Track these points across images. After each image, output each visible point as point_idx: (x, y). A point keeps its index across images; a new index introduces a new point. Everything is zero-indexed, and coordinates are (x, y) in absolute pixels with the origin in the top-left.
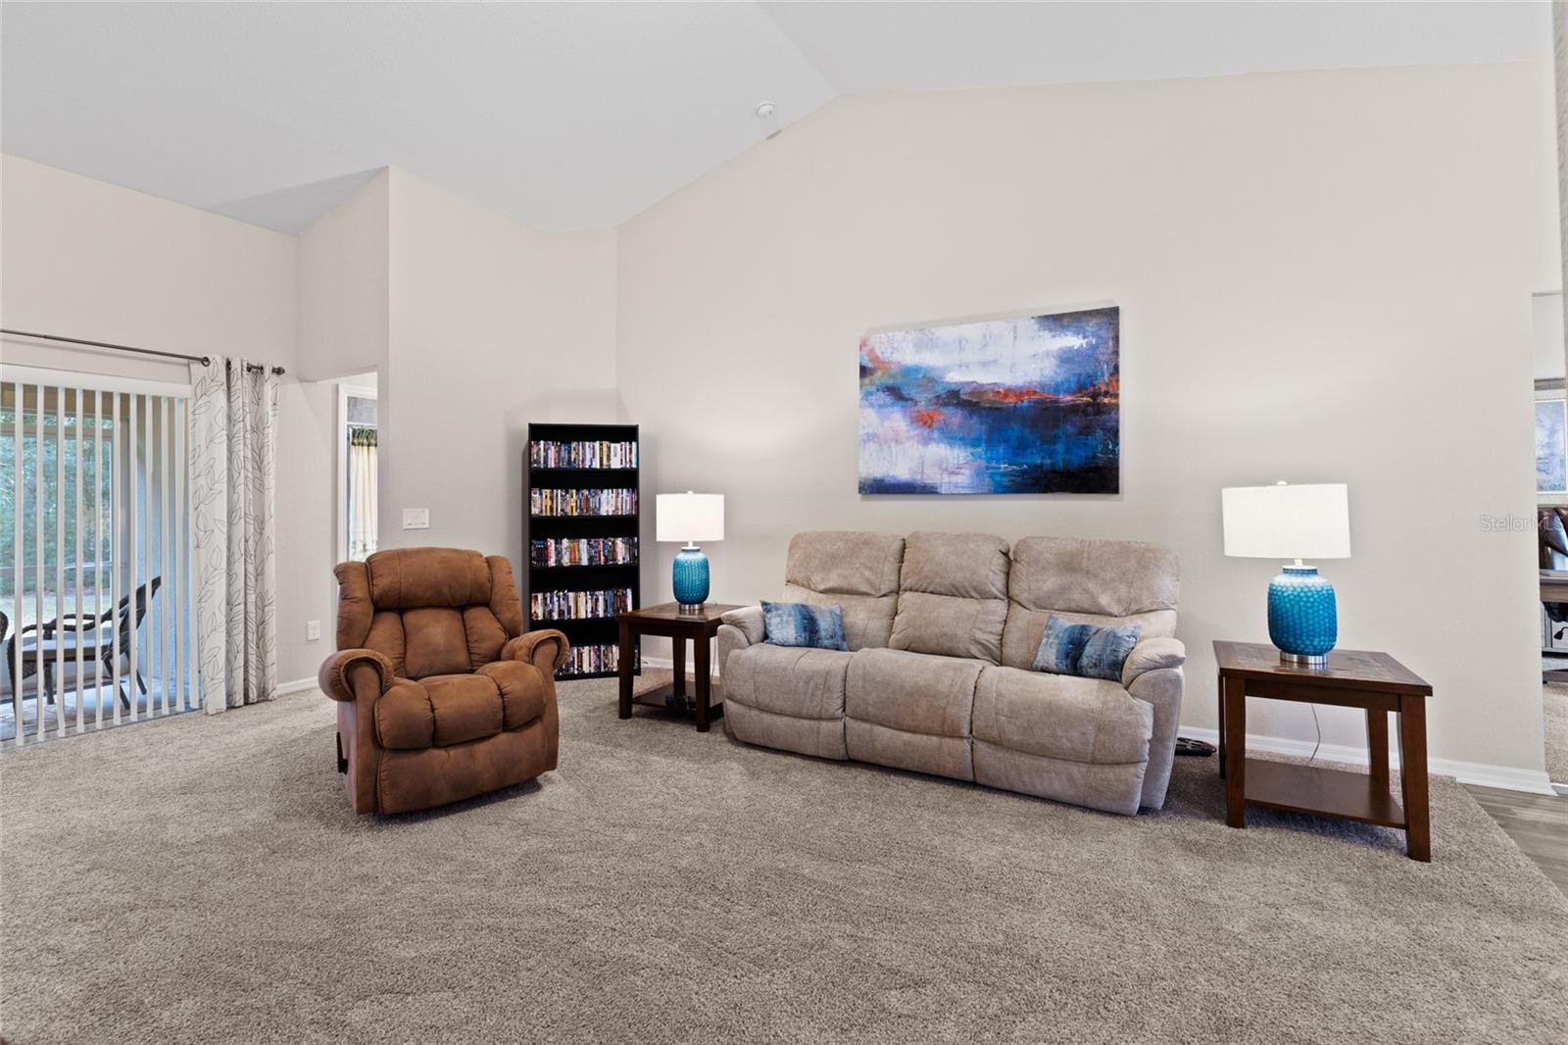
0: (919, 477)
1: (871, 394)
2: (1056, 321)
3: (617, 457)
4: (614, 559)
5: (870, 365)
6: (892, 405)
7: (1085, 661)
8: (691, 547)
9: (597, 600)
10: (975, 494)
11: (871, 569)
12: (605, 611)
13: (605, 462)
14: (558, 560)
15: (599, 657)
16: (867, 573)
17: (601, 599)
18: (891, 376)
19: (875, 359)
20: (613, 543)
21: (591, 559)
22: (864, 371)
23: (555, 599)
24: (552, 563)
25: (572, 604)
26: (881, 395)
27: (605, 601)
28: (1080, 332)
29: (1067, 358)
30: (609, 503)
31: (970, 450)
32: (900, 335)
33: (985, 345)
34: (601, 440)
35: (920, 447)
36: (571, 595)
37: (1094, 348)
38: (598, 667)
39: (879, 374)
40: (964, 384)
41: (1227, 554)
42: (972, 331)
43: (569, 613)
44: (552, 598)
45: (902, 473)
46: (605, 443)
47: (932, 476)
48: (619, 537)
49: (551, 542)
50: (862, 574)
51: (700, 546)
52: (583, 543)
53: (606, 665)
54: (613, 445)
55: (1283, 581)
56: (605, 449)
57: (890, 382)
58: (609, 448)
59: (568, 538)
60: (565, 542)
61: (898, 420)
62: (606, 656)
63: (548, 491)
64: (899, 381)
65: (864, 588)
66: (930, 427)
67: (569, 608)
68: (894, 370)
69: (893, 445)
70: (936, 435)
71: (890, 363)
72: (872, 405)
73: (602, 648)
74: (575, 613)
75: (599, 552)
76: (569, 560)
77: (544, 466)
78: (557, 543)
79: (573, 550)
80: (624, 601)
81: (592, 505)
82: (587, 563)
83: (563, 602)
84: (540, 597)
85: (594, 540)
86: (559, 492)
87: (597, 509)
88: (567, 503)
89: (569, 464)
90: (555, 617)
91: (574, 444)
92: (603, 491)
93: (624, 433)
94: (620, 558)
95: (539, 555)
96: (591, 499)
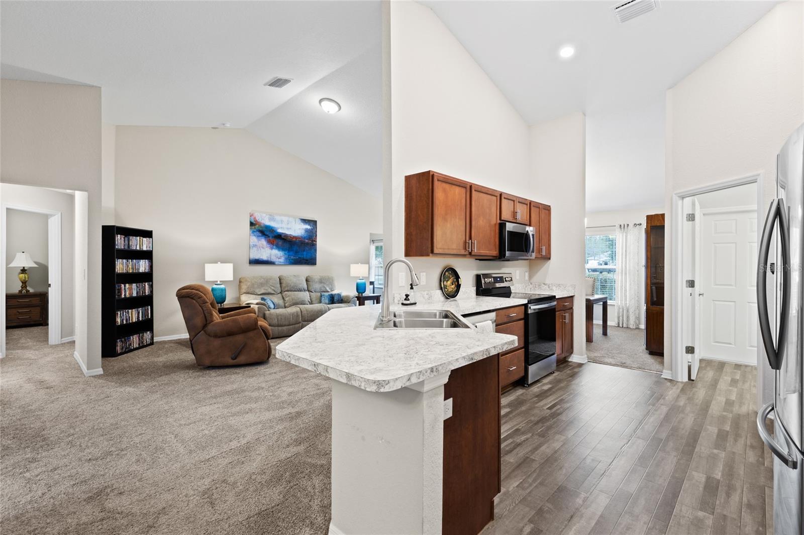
0: (269, 259)
1: (255, 232)
2: (305, 221)
3: (142, 244)
4: (145, 293)
5: (254, 222)
6: (262, 236)
7: (335, 301)
8: (219, 283)
9: (139, 312)
10: (285, 265)
11: (273, 287)
12: (142, 317)
13: (141, 247)
14: (125, 295)
15: (139, 339)
16: (272, 288)
17: (140, 311)
18: (261, 227)
19: (256, 221)
20: (145, 285)
21: (137, 293)
22: (252, 224)
23: (125, 313)
24: (123, 296)
25: (130, 315)
26: (258, 232)
27: (142, 312)
28: (309, 225)
29: (307, 230)
30: (143, 266)
31: (284, 252)
32: (264, 215)
33: (288, 224)
34: (140, 236)
35: (270, 250)
36: (130, 311)
37: (312, 229)
38: (139, 344)
39: (257, 226)
40: (282, 233)
41: (351, 275)
42: (285, 219)
43: (129, 320)
44: (123, 313)
45: (264, 257)
46: (141, 238)
47: (273, 259)
48: (146, 282)
49: (123, 285)
50: (271, 288)
51: (223, 282)
52: (134, 285)
53: (142, 342)
54: (144, 239)
55: (359, 281)
56: (141, 240)
57: (261, 229)
58: (143, 240)
59: (128, 283)
60: (127, 285)
61: (263, 242)
62: (142, 338)
63: (121, 260)
64: (264, 229)
65: (273, 292)
66: (273, 244)
67: (129, 317)
68: (262, 225)
69: (262, 249)
70: (274, 247)
71: (261, 223)
72: (255, 235)
73: (141, 335)
74: (132, 320)
75: (140, 290)
76: (129, 294)
77: (120, 248)
78: (125, 286)
79: (131, 289)
80: (148, 312)
81: (137, 267)
82: (136, 295)
83: (127, 315)
84: (119, 313)
85: (138, 284)
86: (125, 261)
87: (139, 269)
88: (128, 266)
89: (129, 247)
90: (125, 322)
91: (131, 238)
92: (141, 261)
93: (148, 234)
94: (147, 292)
95: (118, 293)
96: (137, 264)
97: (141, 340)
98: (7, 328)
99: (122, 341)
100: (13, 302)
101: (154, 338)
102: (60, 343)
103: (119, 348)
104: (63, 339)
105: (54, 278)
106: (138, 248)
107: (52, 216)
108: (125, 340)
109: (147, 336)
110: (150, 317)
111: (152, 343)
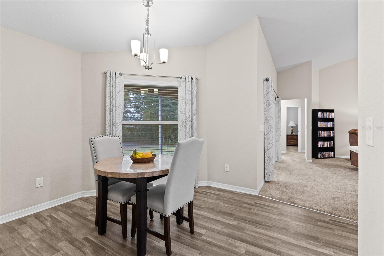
3: (331, 115)
4: (331, 136)
9: (328, 143)
12: (329, 145)
13: (329, 117)
14: (322, 136)
15: (328, 154)
17: (329, 143)
20: (330, 132)
21: (327, 135)
24: (321, 136)
25: (324, 144)
27: (329, 144)
30: (330, 124)
34: (328, 112)
36: (324, 142)
38: (328, 156)
44: (321, 143)
46: (329, 113)
48: (331, 131)
52: (326, 132)
53: (329, 156)
54: (330, 113)
60: (323, 132)
62: (329, 154)
63: (320, 122)
67: (324, 145)
73: (329, 153)
74: (325, 146)
75: (328, 134)
76: (324, 135)
77: (320, 117)
78: (322, 132)
79: (324, 134)
80: (332, 144)
81: (327, 125)
82: (326, 136)
83: (323, 144)
84: (319, 143)
85: (327, 132)
86: (322, 122)
87: (328, 126)
88: (323, 124)
89: (323, 117)
90: (322, 146)
91: (324, 113)
92: (329, 122)
93: (332, 111)
94: (331, 135)
95: (319, 134)
96: (327, 124)
97: (329, 155)
98: (287, 146)
99: (321, 154)
100: (289, 137)
101: (335, 156)
102: (301, 152)
103: (319, 156)
104: (302, 151)
105: (299, 129)
106: (327, 117)
107: (299, 108)
108: (322, 153)
109: (332, 154)
110: (333, 146)
111: (334, 157)
